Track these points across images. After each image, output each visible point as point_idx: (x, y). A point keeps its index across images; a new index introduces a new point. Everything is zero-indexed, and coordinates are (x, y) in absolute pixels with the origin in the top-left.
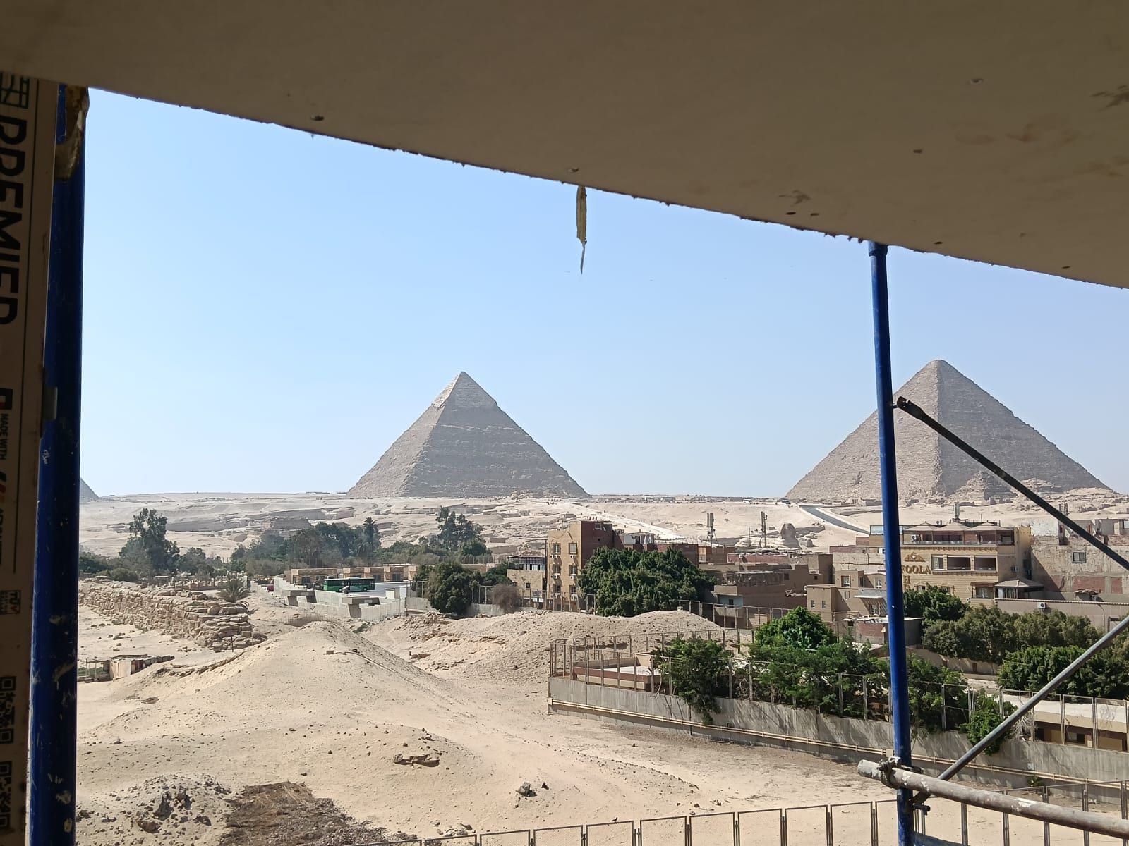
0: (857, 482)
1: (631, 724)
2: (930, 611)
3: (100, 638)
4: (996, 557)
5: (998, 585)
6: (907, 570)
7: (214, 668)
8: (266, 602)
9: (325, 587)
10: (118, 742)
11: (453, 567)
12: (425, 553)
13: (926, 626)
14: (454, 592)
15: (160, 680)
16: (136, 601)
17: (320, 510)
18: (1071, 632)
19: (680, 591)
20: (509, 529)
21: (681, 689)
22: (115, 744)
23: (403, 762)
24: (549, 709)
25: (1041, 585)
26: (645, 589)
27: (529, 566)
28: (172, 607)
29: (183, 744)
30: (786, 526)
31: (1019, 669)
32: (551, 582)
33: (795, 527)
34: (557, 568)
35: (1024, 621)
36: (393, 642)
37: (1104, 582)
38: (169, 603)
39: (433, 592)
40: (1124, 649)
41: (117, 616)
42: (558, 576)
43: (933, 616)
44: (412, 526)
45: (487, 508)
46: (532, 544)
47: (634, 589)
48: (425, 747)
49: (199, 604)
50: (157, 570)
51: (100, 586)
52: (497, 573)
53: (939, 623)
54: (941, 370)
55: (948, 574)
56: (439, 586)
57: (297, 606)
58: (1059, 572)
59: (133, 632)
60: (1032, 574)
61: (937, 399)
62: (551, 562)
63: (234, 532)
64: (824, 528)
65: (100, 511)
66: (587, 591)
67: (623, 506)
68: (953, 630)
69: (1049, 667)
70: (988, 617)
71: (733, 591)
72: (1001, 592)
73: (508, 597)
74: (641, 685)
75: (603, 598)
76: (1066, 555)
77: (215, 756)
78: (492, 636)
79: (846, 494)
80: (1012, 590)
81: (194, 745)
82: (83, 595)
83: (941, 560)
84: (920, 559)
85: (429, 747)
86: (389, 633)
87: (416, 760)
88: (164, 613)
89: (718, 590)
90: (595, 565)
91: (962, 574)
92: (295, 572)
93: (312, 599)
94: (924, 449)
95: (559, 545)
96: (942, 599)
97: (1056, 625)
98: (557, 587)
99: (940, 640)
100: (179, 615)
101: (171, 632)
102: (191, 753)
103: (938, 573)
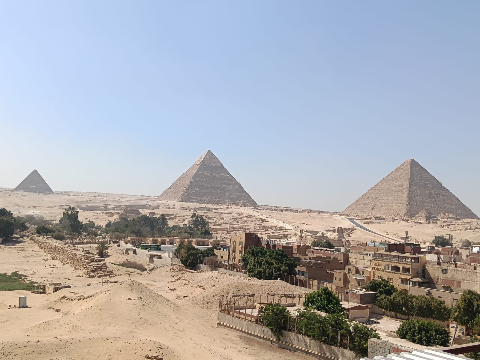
0: (373, 209)
1: (248, 336)
2: (380, 290)
3: (45, 267)
4: (411, 268)
5: (410, 280)
6: (374, 269)
7: (84, 299)
8: (116, 252)
9: (141, 247)
10: (38, 342)
11: (191, 248)
12: (184, 233)
13: (378, 296)
14: (191, 259)
15: (62, 301)
16: (61, 251)
17: (145, 205)
18: (435, 306)
19: (282, 269)
20: (223, 220)
21: (269, 325)
22: (37, 342)
23: (148, 358)
24: (217, 325)
25: (428, 281)
26: (267, 267)
27: (223, 249)
28: (75, 255)
29: (63, 344)
30: (339, 228)
31: (405, 328)
32: (231, 257)
33: (343, 228)
34: (234, 251)
35: (417, 299)
36: (164, 278)
37: (454, 283)
38: (74, 254)
39: (182, 257)
40: (455, 316)
41: (54, 255)
42: (234, 255)
43: (381, 292)
44: (182, 216)
45: (215, 209)
46: (232, 228)
47: (263, 266)
48: (158, 352)
49: (86, 256)
50: (73, 232)
51: (48, 241)
52: (210, 250)
53: (383, 296)
54: (412, 163)
55: (391, 272)
56: (185, 255)
57: (128, 255)
58: (436, 276)
59: (59, 264)
60: (425, 276)
61: (409, 176)
62: (232, 248)
63: (109, 212)
64: (356, 229)
65: (54, 199)
66: (244, 264)
67: (272, 213)
68: (388, 300)
69: (416, 330)
70: (402, 296)
71: (304, 270)
72: (411, 283)
73: (213, 263)
74: (254, 320)
75: (250, 269)
76: (439, 270)
77: (75, 349)
78: (201, 285)
79: (368, 214)
80: (416, 282)
81: (68, 344)
82: (41, 244)
83: (388, 266)
84: (380, 265)
85: (159, 352)
86: (163, 273)
87: (154, 357)
88: (72, 258)
89: (298, 268)
90: (249, 253)
91: (396, 273)
92: (129, 239)
93: (135, 252)
94: (402, 197)
95: (236, 242)
96: (385, 286)
97: (430, 302)
98: (234, 259)
99: (383, 303)
100: (78, 260)
101: (75, 266)
102: (66, 348)
103: (387, 272)
